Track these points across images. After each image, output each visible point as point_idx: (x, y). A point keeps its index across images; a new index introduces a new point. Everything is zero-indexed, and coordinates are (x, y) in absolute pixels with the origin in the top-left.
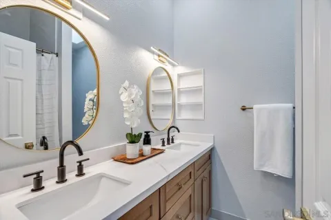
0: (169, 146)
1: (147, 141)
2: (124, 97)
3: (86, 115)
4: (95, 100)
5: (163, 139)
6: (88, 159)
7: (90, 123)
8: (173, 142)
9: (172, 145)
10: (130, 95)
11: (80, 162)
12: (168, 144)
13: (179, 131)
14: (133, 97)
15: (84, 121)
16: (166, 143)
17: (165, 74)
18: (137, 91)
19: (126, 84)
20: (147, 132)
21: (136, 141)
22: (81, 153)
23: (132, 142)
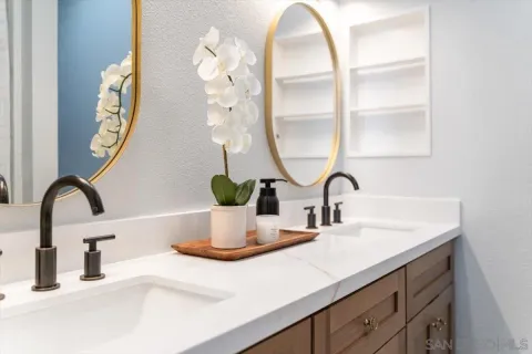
0: (326, 228)
1: (268, 205)
2: (208, 69)
3: (102, 130)
4: (124, 91)
5: (312, 209)
6: (113, 237)
7: (112, 152)
8: (338, 220)
9: (335, 226)
10: (224, 65)
11: (92, 242)
12: (326, 222)
13: (356, 187)
14: (232, 68)
15: (97, 147)
16: (319, 222)
17: (318, 29)
18: (243, 53)
19: (213, 36)
20: (268, 182)
21: (239, 200)
22: (97, 207)
23: (228, 202)
